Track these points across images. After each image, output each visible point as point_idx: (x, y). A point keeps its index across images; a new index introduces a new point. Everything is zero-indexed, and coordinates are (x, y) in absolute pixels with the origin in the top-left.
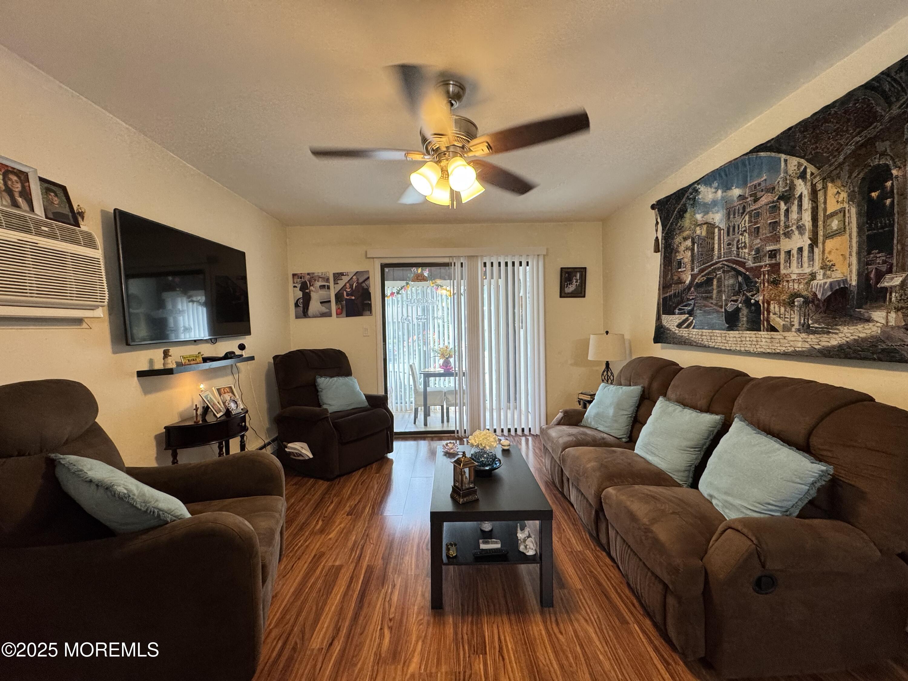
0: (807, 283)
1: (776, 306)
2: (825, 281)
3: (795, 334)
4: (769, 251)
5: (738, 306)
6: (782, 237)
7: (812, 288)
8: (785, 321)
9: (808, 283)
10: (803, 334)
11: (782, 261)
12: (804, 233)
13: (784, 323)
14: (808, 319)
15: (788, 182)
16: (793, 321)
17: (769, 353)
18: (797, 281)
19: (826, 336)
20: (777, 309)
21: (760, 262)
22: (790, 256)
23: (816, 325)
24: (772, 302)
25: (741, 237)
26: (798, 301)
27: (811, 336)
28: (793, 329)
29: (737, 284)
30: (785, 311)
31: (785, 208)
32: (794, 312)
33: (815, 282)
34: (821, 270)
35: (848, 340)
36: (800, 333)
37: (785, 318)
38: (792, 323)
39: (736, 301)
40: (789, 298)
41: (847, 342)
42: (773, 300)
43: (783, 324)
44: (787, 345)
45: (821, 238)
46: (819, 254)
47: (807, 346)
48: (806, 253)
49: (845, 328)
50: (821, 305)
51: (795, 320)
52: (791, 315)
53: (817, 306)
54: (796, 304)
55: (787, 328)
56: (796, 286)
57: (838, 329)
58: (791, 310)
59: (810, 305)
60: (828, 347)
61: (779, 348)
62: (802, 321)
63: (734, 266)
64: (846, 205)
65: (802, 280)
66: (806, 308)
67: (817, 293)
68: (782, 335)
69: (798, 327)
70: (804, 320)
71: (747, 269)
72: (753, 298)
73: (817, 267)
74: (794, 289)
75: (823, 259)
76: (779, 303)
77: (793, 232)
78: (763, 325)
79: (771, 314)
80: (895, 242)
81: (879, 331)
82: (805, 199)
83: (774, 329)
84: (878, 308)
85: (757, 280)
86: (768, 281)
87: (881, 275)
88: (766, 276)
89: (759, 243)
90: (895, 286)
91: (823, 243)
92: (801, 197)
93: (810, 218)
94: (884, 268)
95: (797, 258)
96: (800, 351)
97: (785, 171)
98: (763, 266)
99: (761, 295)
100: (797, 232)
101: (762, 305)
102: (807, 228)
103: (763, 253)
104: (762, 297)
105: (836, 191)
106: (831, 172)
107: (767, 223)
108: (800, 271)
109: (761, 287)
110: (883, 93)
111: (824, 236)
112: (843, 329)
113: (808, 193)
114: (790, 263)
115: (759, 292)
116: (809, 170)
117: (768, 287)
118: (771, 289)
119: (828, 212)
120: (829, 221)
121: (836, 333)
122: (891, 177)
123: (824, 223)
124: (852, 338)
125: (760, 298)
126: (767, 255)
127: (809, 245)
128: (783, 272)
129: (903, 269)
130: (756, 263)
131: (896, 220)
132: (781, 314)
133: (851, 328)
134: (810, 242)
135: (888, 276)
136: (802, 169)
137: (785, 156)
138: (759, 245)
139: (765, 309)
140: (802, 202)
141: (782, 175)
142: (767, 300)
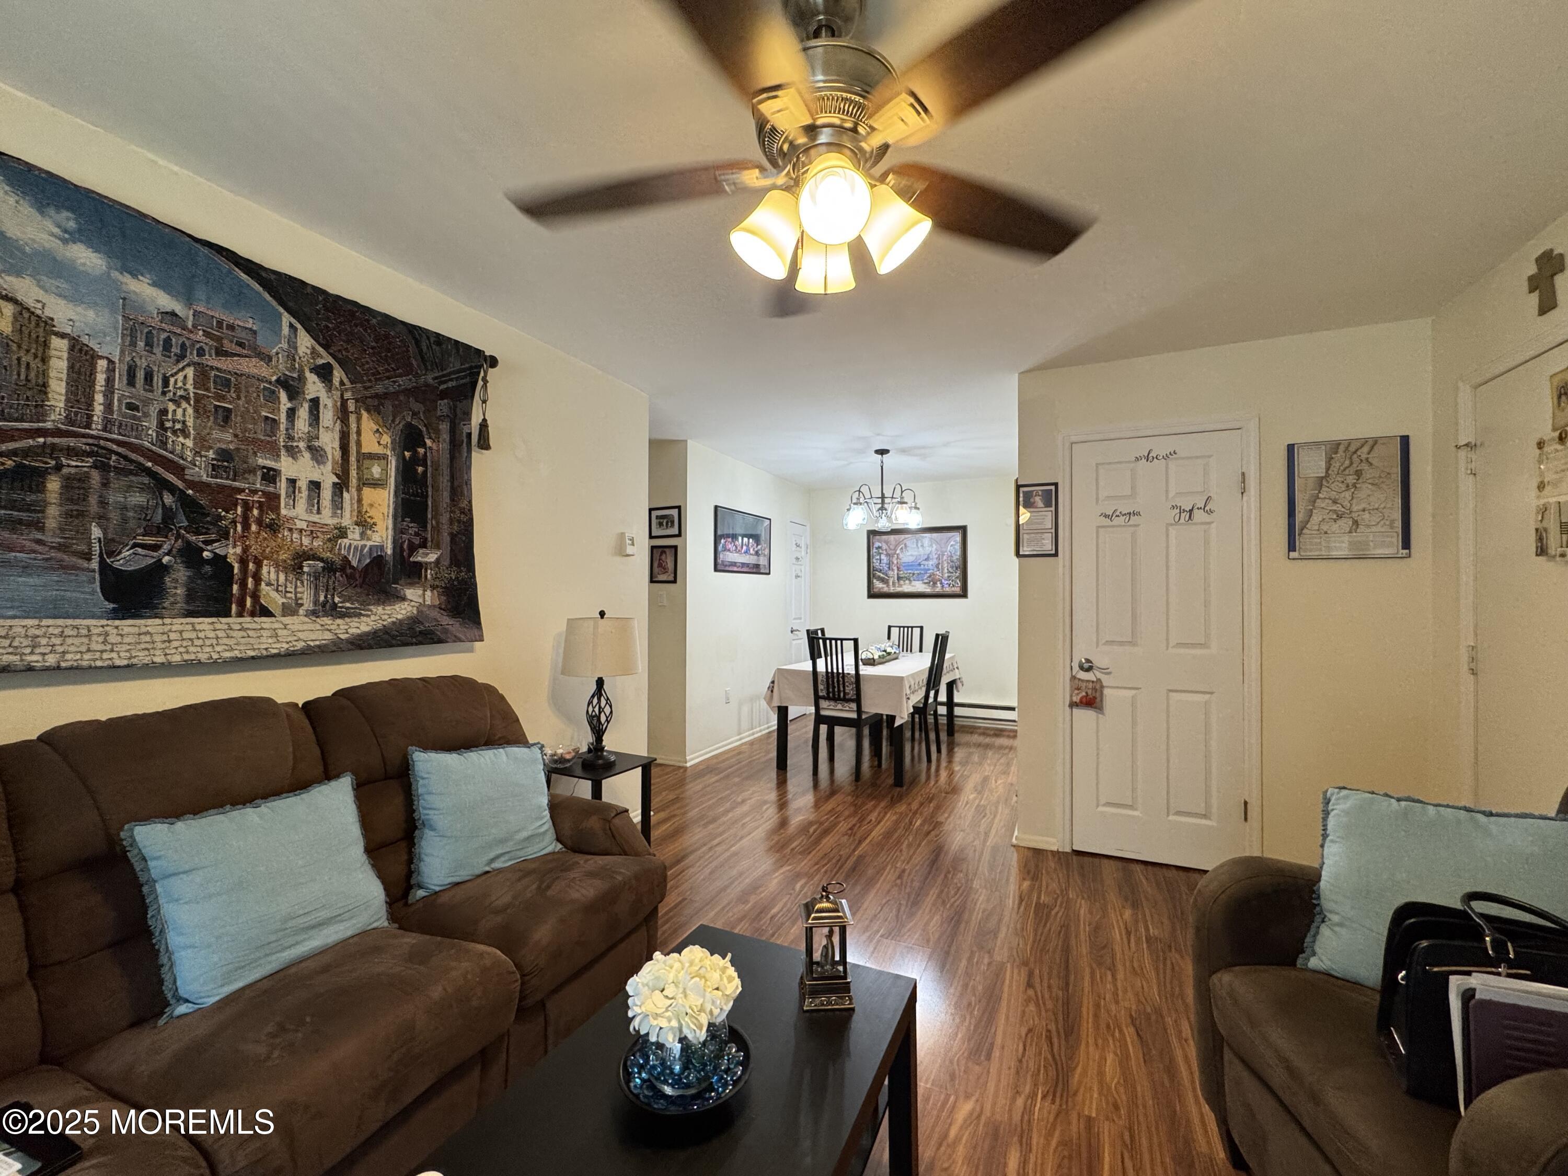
0: (330, 540)
1: (272, 570)
2: (363, 542)
3: (307, 619)
4: (264, 467)
5: (160, 560)
6: (283, 452)
7: (340, 549)
8: (286, 597)
9: (333, 540)
10: (325, 619)
11: (283, 493)
12: (324, 463)
13: (284, 600)
14: (333, 595)
15: (297, 366)
16: (301, 599)
17: (253, 658)
18: (308, 533)
19: (356, 620)
20: (273, 576)
21: (234, 480)
22: (294, 488)
23: (348, 605)
24: (265, 562)
25: (171, 407)
26: (309, 566)
27: (339, 621)
28: (301, 612)
29: (160, 511)
30: (286, 580)
31: (289, 405)
32: (302, 583)
33: (344, 542)
34: (357, 527)
35: (385, 623)
36: (317, 617)
37: (287, 592)
38: (300, 602)
39: (155, 548)
40: (294, 559)
41: (384, 626)
42: (267, 558)
43: (283, 603)
44: (290, 639)
45: (353, 481)
46: (352, 504)
47: (328, 636)
48: (327, 493)
49: (380, 608)
50: (357, 576)
51: (305, 597)
52: (296, 587)
53: (351, 577)
54: (306, 569)
55: (290, 610)
56: (306, 541)
57: (371, 611)
58: (297, 579)
59: (338, 574)
60: (359, 635)
61: (274, 646)
62: (322, 598)
63: (150, 464)
64: (389, 453)
65: (319, 534)
66: (330, 577)
67: (350, 558)
68: (281, 622)
69: (311, 608)
70: (326, 597)
71: (191, 484)
72: (209, 548)
73: (347, 520)
74: (302, 545)
75: (359, 512)
76: (277, 566)
77: (300, 451)
78: (241, 603)
79: (263, 584)
80: (429, 516)
81: (415, 612)
82: (326, 411)
83: (266, 612)
84: (411, 585)
85: (223, 513)
86: (259, 522)
87: (413, 549)
88: (256, 512)
89: (232, 442)
90: (430, 563)
91: (359, 490)
92: (315, 402)
93: (337, 444)
94: (417, 541)
95: (309, 496)
96: (319, 646)
97: (293, 345)
98: (243, 490)
99: (235, 546)
100: (307, 455)
101: (236, 566)
102: (330, 457)
103: (245, 466)
104: (239, 550)
105: (375, 427)
106: (366, 397)
107: (260, 415)
108: (315, 518)
109: (235, 530)
110: (421, 351)
111: (359, 479)
112: (379, 610)
113: (335, 405)
114: (294, 501)
115: (227, 539)
116: (338, 374)
117: (259, 533)
118: (265, 539)
119: (365, 450)
120: (367, 463)
121: (368, 616)
122: (424, 445)
123: (358, 461)
124: (389, 620)
125: (231, 551)
126: (259, 473)
127: (335, 484)
128: (284, 512)
129: (437, 546)
130: (222, 478)
131: (430, 493)
132: (278, 585)
133: (388, 608)
134: (337, 480)
135: (421, 551)
136: (320, 362)
137: (293, 321)
138: (232, 447)
139: (250, 573)
140: (318, 412)
141: (285, 346)
142: (256, 557)
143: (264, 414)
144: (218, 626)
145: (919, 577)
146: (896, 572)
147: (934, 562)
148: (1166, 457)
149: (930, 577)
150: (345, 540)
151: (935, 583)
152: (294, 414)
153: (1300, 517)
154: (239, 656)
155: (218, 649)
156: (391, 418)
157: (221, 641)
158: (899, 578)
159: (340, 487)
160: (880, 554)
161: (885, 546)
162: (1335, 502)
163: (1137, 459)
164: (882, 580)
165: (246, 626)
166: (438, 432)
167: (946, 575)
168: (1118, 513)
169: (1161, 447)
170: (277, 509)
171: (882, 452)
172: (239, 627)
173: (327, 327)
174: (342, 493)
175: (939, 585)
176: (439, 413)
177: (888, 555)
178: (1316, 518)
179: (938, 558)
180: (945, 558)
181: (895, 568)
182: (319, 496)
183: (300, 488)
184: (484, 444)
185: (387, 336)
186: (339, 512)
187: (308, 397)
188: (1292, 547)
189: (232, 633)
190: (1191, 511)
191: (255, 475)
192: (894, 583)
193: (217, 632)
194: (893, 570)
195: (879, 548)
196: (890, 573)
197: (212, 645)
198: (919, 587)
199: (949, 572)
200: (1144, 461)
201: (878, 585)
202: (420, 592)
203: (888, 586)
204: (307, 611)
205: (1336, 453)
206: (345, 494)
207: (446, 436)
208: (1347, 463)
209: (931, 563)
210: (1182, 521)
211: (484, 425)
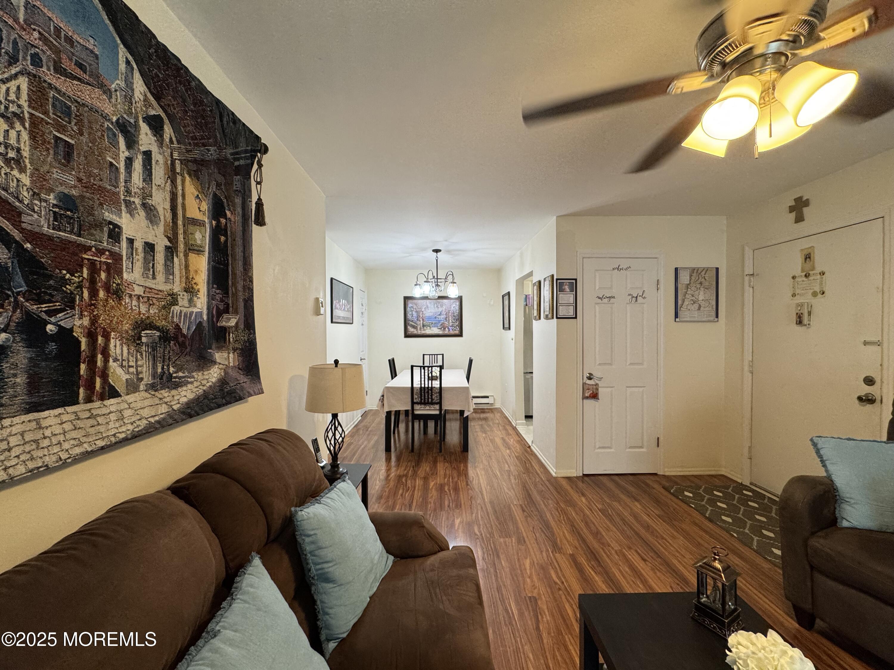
0: (164, 307)
1: (118, 343)
2: (191, 309)
3: (147, 395)
4: (110, 223)
6: (123, 207)
7: (173, 317)
8: (128, 373)
9: (167, 307)
10: (163, 392)
11: (124, 253)
12: (157, 224)
13: (128, 377)
14: (168, 365)
15: (133, 110)
16: (141, 373)
17: (102, 448)
18: (146, 300)
19: (185, 388)
20: (118, 350)
21: (79, 235)
22: (133, 249)
23: (181, 374)
24: (113, 334)
26: (147, 336)
27: (174, 392)
28: (142, 387)
30: (129, 353)
31: (127, 154)
32: (142, 355)
33: (176, 309)
34: (185, 294)
35: (205, 388)
36: (155, 391)
37: (130, 367)
38: (140, 376)
40: (134, 329)
41: (205, 391)
42: (113, 330)
43: (126, 379)
45: (181, 247)
46: (181, 270)
47: (164, 409)
48: (160, 256)
49: (200, 374)
50: (187, 343)
51: (144, 370)
52: (137, 361)
53: (182, 345)
54: (144, 340)
55: (132, 387)
56: (143, 309)
57: (193, 377)
58: (137, 351)
59: (172, 343)
60: (187, 404)
61: (120, 429)
62: (159, 370)
64: (206, 220)
65: (154, 301)
66: (165, 347)
67: (181, 325)
68: (126, 402)
69: (151, 381)
70: (163, 368)
71: (29, 235)
72: (53, 319)
73: (177, 287)
74: (140, 313)
75: (187, 278)
76: (121, 338)
77: (136, 208)
78: (90, 386)
79: (111, 360)
80: (230, 283)
81: (223, 374)
82: (157, 168)
83: (114, 393)
84: (220, 348)
85: (68, 276)
86: (107, 288)
87: (220, 314)
88: (103, 275)
89: (75, 187)
90: (232, 327)
91: (186, 256)
92: (148, 155)
93: (168, 206)
94: (221, 307)
95: (145, 258)
96: (158, 422)
97: (129, 85)
98: (89, 248)
99: (81, 317)
100: (142, 213)
101: (84, 341)
102: (162, 218)
103: (91, 218)
104: (86, 321)
105: (196, 193)
106: (188, 161)
107: (104, 159)
108: (150, 283)
109: (82, 297)
110: (222, 126)
111: (186, 244)
112: (198, 375)
113: (166, 163)
114: (132, 263)
115: (73, 308)
116: (168, 131)
117: (107, 300)
118: (112, 307)
119: (189, 215)
120: (191, 228)
121: (192, 383)
122: (225, 216)
123: (184, 226)
124: (208, 385)
125: (78, 323)
126: (106, 229)
127: (167, 248)
128: (125, 276)
129: (236, 312)
130: (65, 231)
131: (230, 262)
132: (123, 360)
133: (206, 373)
134: (168, 244)
135: (225, 316)
136: (152, 113)
137: (130, 58)
138: (74, 192)
139: (99, 349)
140: (151, 167)
141: (123, 84)
142: (104, 329)
143: (109, 159)
144: (65, 418)
145: (435, 325)
146: (422, 322)
147: (444, 316)
148: (626, 269)
149: (441, 325)
150: (177, 308)
151: (445, 329)
152: (131, 164)
153: (680, 302)
154: (89, 449)
155: (66, 446)
156: (207, 186)
157: (68, 436)
158: (424, 326)
159: (171, 251)
160: (412, 311)
161: (415, 306)
162: (693, 296)
163: (613, 269)
164: (414, 327)
165: (95, 412)
166: (234, 205)
167: (451, 324)
168: (605, 297)
169: (624, 264)
170: (120, 273)
171: (437, 251)
172: (88, 415)
173: (156, 75)
174: (173, 258)
175: (447, 329)
176: (235, 188)
177: (416, 312)
178: (686, 303)
179: (446, 314)
180: (450, 314)
181: (421, 320)
182: (154, 260)
183: (137, 249)
184: (260, 221)
185: (202, 102)
186: (171, 277)
187: (143, 148)
188: (676, 316)
189: (79, 423)
190: (637, 297)
191: (102, 230)
192: (420, 328)
193: (64, 426)
194: (420, 321)
195: (412, 307)
196: (418, 322)
197: (59, 443)
198: (435, 331)
199: (452, 322)
200: (616, 270)
201: (411, 330)
202: (225, 355)
203: (417, 330)
204: (146, 385)
205: (693, 273)
206: (176, 259)
207: (239, 210)
208: (697, 278)
209: (442, 317)
210: (633, 302)
211: (260, 204)
